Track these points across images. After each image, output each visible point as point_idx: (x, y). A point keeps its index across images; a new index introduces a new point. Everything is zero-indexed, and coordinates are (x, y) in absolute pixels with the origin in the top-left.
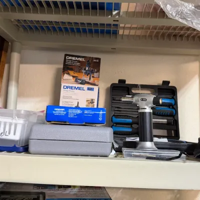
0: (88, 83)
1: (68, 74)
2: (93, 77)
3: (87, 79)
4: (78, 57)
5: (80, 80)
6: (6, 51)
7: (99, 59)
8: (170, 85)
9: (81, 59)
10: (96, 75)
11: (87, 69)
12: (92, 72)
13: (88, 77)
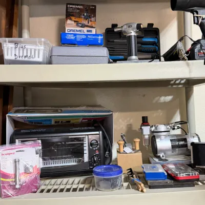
0: (87, 26)
1: (71, 19)
2: (91, 21)
3: (86, 22)
4: (78, 5)
5: (81, 24)
6: (18, 5)
7: (95, 6)
8: (154, 27)
9: (80, 7)
10: (93, 19)
11: (85, 14)
12: (90, 17)
13: (87, 21)
